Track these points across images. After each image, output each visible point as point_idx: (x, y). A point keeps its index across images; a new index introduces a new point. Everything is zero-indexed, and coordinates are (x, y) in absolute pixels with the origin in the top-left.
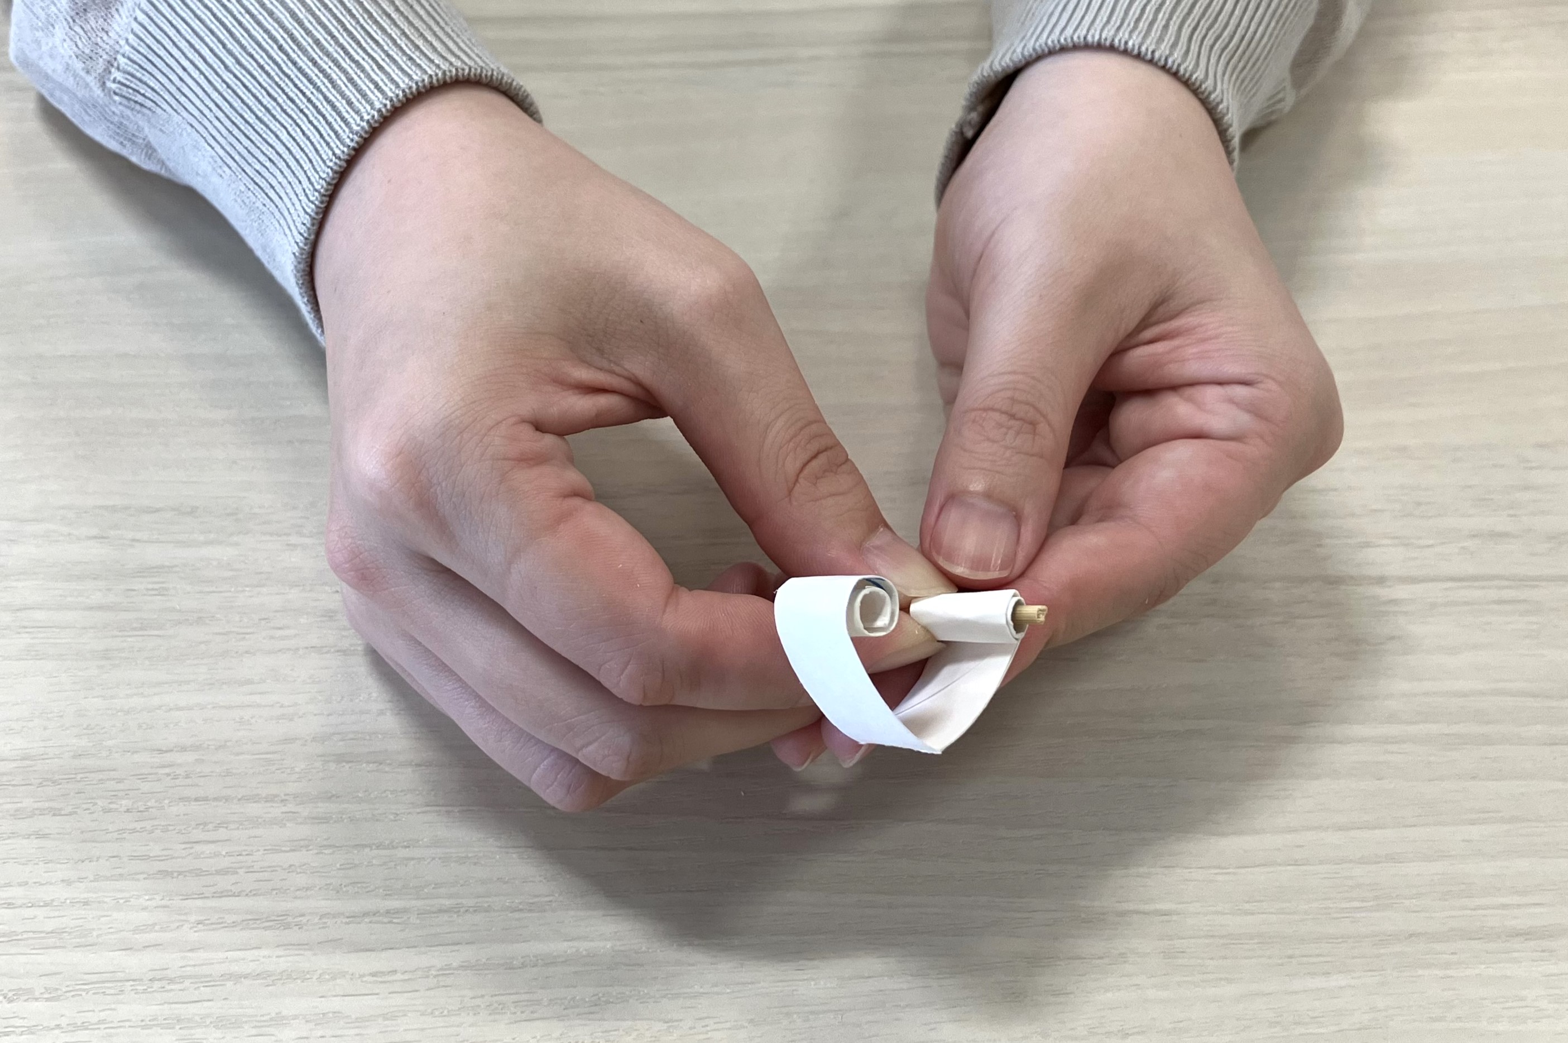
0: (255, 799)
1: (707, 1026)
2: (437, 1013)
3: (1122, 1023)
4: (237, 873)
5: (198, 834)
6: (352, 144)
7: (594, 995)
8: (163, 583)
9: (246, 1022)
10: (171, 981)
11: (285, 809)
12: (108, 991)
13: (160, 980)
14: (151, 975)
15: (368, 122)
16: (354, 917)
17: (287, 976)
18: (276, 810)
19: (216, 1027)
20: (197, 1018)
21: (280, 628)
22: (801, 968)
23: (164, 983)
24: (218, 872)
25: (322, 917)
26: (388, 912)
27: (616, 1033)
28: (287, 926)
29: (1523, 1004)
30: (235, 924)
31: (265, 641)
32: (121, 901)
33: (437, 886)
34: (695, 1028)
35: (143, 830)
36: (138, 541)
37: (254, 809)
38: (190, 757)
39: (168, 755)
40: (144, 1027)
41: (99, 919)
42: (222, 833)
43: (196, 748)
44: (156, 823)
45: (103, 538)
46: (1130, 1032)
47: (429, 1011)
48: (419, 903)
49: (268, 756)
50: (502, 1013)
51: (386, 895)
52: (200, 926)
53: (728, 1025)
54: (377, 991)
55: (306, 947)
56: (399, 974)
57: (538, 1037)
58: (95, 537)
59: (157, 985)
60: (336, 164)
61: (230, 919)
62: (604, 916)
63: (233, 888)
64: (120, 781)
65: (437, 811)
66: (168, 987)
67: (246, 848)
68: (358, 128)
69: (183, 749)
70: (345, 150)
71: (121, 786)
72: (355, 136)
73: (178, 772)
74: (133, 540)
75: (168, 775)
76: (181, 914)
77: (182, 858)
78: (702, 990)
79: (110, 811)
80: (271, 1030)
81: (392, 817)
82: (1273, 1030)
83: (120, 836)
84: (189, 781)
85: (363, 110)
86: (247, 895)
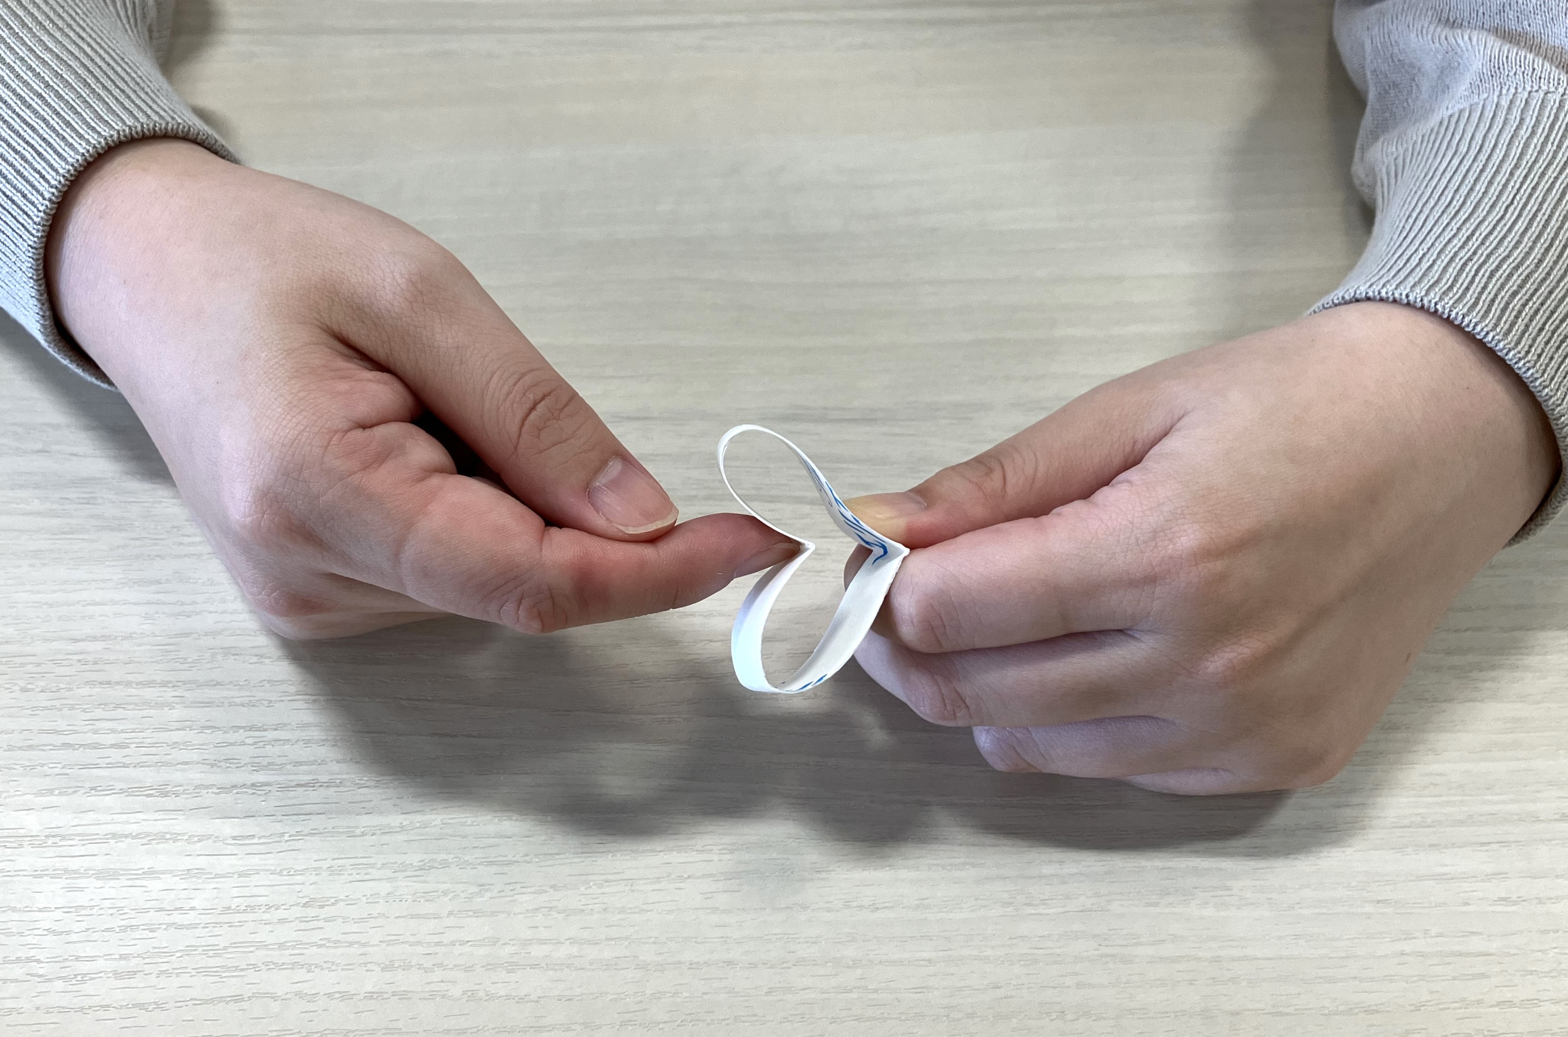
0: (150, 684)
1: (514, 889)
2: (285, 873)
3: (875, 899)
4: (129, 747)
5: (99, 713)
6: (39, 234)
7: (421, 861)
8: (93, 493)
9: (122, 875)
10: (63, 838)
11: (176, 694)
12: (8, 845)
13: (53, 836)
14: (47, 832)
15: (45, 212)
16: (224, 789)
17: (161, 837)
18: (169, 694)
19: (98, 879)
20: (82, 871)
21: (188, 536)
22: (603, 842)
23: (57, 839)
24: (113, 746)
25: (196, 787)
26: (253, 785)
27: (435, 894)
28: (165, 794)
29: (1229, 893)
30: (122, 790)
31: (174, 547)
32: (28, 768)
33: (298, 763)
34: (503, 891)
35: (52, 708)
36: (75, 455)
37: (149, 693)
38: (99, 646)
39: (82, 644)
40: (35, 877)
41: (8, 783)
42: (120, 713)
43: (105, 638)
44: (64, 701)
45: (46, 452)
46: (880, 906)
47: (278, 871)
48: (281, 778)
49: (167, 647)
50: (340, 874)
51: (253, 770)
52: (93, 791)
53: (532, 890)
54: (235, 852)
55: (181, 813)
56: (257, 839)
57: (368, 896)
58: (40, 451)
59: (50, 841)
60: (33, 253)
61: (119, 786)
62: (438, 793)
63: (124, 760)
64: (39, 665)
65: (305, 700)
66: (61, 843)
67: (138, 726)
68: (39, 219)
69: (95, 639)
70: (36, 239)
71: (39, 669)
72: (39, 226)
73: (89, 659)
74: (72, 454)
75: (79, 661)
76: (79, 781)
77: (84, 733)
78: (514, 859)
79: (27, 690)
80: (144, 883)
81: (266, 703)
82: (1006, 910)
83: (33, 713)
84: (97, 667)
85: (36, 202)
86: (135, 767)
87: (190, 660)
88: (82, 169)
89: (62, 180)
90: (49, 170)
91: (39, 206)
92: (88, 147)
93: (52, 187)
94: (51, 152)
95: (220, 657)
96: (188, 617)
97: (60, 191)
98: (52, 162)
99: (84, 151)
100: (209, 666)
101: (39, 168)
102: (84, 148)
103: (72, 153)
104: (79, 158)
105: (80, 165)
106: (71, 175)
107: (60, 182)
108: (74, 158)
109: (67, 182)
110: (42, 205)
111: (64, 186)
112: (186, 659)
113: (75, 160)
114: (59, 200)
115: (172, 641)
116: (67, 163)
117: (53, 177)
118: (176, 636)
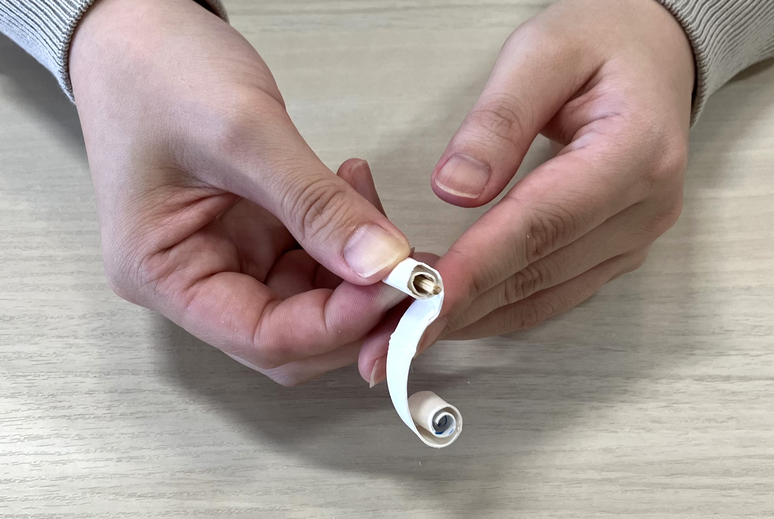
87: (67, 498)
88: (80, 18)
89: (69, 28)
90: (61, 22)
91: (58, 46)
92: (81, 3)
93: (63, 33)
94: (60, 9)
95: (88, 495)
96: (64, 464)
97: (69, 35)
98: (62, 16)
99: (80, 6)
100: (81, 502)
101: (55, 21)
102: (80, 4)
103: (72, 9)
104: (77, 11)
105: (79, 16)
106: (74, 24)
107: (68, 29)
108: (74, 12)
109: (72, 29)
110: (60, 46)
111: (70, 31)
112: (65, 497)
113: (74, 14)
114: (69, 41)
115: (53, 483)
116: (70, 16)
117: (63, 27)
118: (58, 479)
